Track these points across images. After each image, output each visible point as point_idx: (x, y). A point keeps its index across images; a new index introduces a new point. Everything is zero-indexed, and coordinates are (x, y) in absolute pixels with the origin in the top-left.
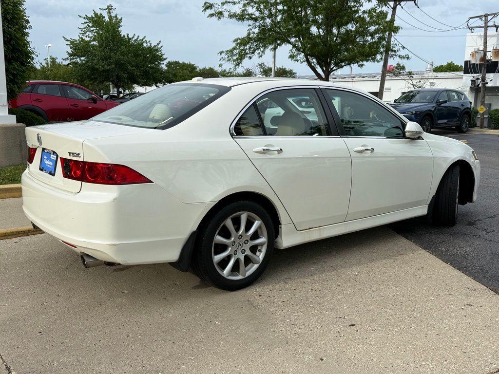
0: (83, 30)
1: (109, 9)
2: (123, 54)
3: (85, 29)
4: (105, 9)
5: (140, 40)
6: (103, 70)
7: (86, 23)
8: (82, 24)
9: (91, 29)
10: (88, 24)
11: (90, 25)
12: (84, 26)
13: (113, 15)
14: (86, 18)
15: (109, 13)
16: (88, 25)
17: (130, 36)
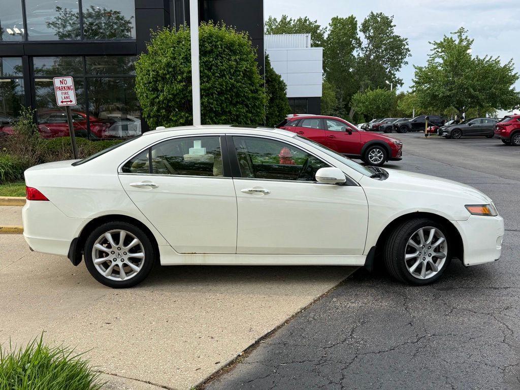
0: (432, 56)
1: (461, 32)
2: (467, 78)
3: (434, 56)
4: (456, 33)
5: (493, 60)
6: (443, 96)
7: (435, 49)
8: (431, 50)
9: (440, 54)
10: (437, 49)
11: (440, 50)
12: (433, 52)
13: (464, 37)
14: (436, 43)
15: (460, 36)
16: (438, 51)
17: (482, 58)
